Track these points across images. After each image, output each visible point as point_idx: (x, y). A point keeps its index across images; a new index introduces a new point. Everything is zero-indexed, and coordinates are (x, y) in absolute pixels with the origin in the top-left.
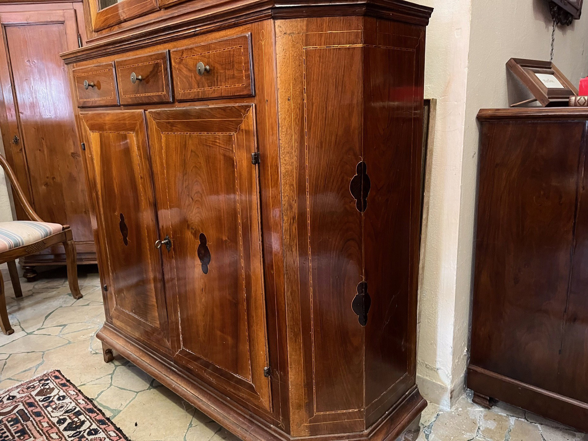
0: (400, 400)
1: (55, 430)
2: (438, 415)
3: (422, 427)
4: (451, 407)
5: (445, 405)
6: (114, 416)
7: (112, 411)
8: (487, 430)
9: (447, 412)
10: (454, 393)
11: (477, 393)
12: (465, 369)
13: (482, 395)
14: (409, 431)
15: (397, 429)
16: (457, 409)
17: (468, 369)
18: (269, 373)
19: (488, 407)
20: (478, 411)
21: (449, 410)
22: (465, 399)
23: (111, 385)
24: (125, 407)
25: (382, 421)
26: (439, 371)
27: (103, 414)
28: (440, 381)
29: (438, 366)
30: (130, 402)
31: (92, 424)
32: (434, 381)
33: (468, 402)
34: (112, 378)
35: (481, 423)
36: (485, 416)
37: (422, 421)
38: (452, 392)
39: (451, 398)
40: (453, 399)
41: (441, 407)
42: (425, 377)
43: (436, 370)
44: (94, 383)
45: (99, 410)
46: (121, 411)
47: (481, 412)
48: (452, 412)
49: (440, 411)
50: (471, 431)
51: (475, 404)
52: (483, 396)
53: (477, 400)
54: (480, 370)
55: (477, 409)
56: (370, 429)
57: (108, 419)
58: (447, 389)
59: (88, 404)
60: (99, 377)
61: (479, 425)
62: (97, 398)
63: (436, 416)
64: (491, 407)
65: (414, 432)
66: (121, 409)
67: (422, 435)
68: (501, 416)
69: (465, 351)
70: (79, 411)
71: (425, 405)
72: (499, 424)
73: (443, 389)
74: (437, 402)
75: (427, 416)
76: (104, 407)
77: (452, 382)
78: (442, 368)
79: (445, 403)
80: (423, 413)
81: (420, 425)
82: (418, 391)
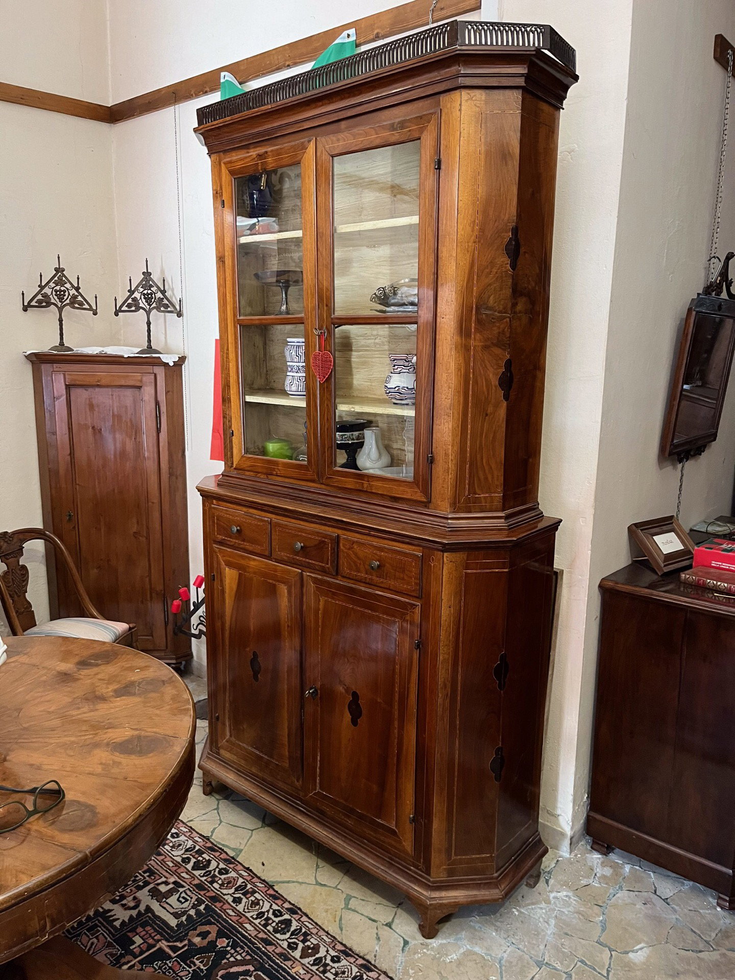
0: (524, 846)
1: (182, 869)
2: (558, 861)
3: (542, 872)
4: (570, 853)
5: (564, 851)
6: (238, 856)
7: (233, 849)
8: (604, 877)
9: (566, 858)
10: (574, 839)
11: (595, 840)
12: (585, 815)
13: (600, 843)
14: (531, 876)
15: (521, 874)
16: (576, 855)
17: (588, 816)
18: (413, 820)
19: (605, 854)
20: (596, 857)
21: (568, 856)
22: (584, 844)
23: (221, 822)
24: (245, 845)
25: (509, 865)
26: (560, 818)
27: (227, 854)
28: (560, 827)
29: (559, 812)
30: (248, 841)
31: (219, 864)
32: (555, 827)
33: (587, 849)
34: (218, 813)
35: (598, 870)
36: (602, 863)
37: (542, 867)
38: (571, 839)
39: (571, 844)
40: (572, 845)
41: (561, 853)
42: (546, 823)
43: (557, 817)
44: (202, 819)
45: (221, 849)
46: (242, 850)
47: (599, 858)
48: (571, 858)
49: (560, 857)
50: (588, 877)
51: (594, 851)
52: (602, 843)
53: (595, 846)
54: (599, 817)
55: (595, 856)
56: (499, 872)
57: (233, 858)
58: (567, 835)
59: (207, 843)
60: (204, 812)
61: (595, 872)
62: (212, 835)
63: (555, 862)
64: (609, 854)
65: (536, 877)
66: (242, 848)
67: (542, 879)
68: (617, 863)
69: (585, 798)
70: (199, 850)
71: (546, 851)
72: (615, 871)
73: (563, 834)
74: (556, 848)
75: (548, 862)
76: (223, 845)
77: (572, 828)
78: (563, 814)
79: (565, 849)
80: (544, 859)
81: (541, 871)
82: (540, 839)
